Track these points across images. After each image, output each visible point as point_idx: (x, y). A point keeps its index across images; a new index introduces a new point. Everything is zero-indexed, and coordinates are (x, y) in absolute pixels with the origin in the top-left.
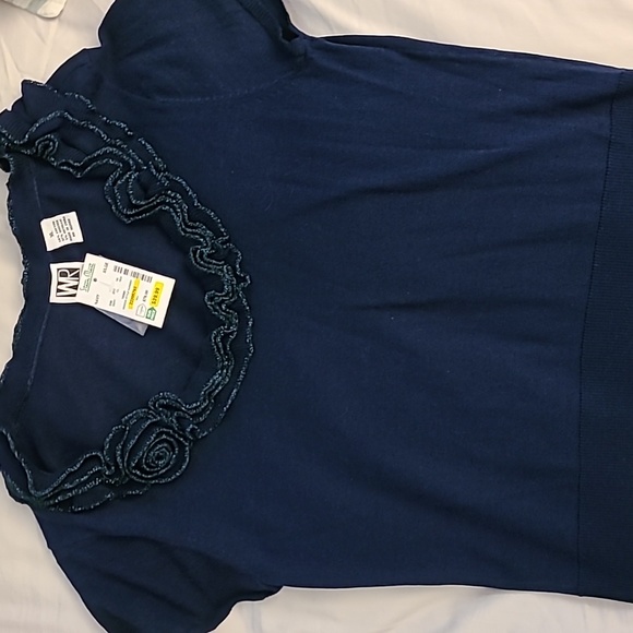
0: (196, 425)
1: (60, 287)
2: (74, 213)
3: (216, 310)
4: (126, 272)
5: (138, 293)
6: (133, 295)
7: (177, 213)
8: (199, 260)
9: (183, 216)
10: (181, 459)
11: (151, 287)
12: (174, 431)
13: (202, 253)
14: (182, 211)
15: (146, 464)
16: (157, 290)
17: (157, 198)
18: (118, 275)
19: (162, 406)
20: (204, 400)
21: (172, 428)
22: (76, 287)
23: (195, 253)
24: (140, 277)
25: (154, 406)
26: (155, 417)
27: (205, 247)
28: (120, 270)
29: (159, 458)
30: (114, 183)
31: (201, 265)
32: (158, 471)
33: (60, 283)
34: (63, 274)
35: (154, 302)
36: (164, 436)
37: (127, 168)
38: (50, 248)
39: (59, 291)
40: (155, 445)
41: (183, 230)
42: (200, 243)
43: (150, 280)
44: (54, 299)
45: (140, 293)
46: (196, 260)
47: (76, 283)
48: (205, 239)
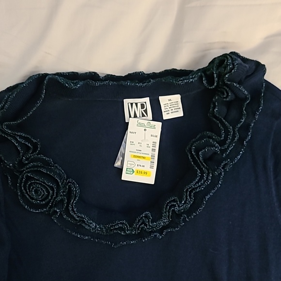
0: (61, 214)
1: (134, 105)
2: (182, 115)
3: (139, 221)
4: (154, 150)
5: (142, 160)
6: (140, 157)
7: (198, 182)
8: (170, 205)
9: (196, 188)
10: (37, 207)
11: (147, 168)
12: (55, 198)
13: (175, 206)
14: (200, 186)
15: (31, 183)
16: (146, 173)
17: (206, 168)
18: (151, 145)
19: (70, 188)
20: (78, 217)
21: (57, 196)
22: (135, 116)
23: (174, 201)
24: (152, 160)
25: (69, 182)
26: (62, 184)
27: (179, 206)
28: (154, 146)
29: (36, 192)
30: (210, 137)
31: (166, 207)
32: (27, 193)
33: (136, 104)
34: (143, 106)
35: (138, 172)
36: (51, 192)
37: (222, 143)
38: (161, 98)
39: (132, 104)
40: (45, 187)
41: (187, 189)
42: (181, 202)
43: (152, 167)
44: (127, 102)
45: (142, 162)
46: (170, 202)
47: (138, 116)
48: (184, 204)
